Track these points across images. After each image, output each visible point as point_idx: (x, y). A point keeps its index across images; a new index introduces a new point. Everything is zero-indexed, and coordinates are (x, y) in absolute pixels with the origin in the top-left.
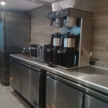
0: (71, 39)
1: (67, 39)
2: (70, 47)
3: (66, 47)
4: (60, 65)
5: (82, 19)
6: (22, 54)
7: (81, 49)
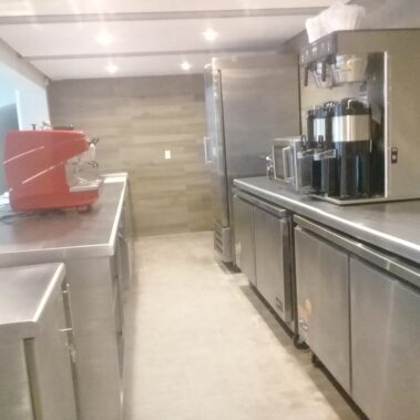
0: (353, 117)
1: (341, 118)
2: (353, 139)
3: (342, 140)
4: (330, 195)
5: (386, 54)
6: (267, 177)
7: (388, 145)
